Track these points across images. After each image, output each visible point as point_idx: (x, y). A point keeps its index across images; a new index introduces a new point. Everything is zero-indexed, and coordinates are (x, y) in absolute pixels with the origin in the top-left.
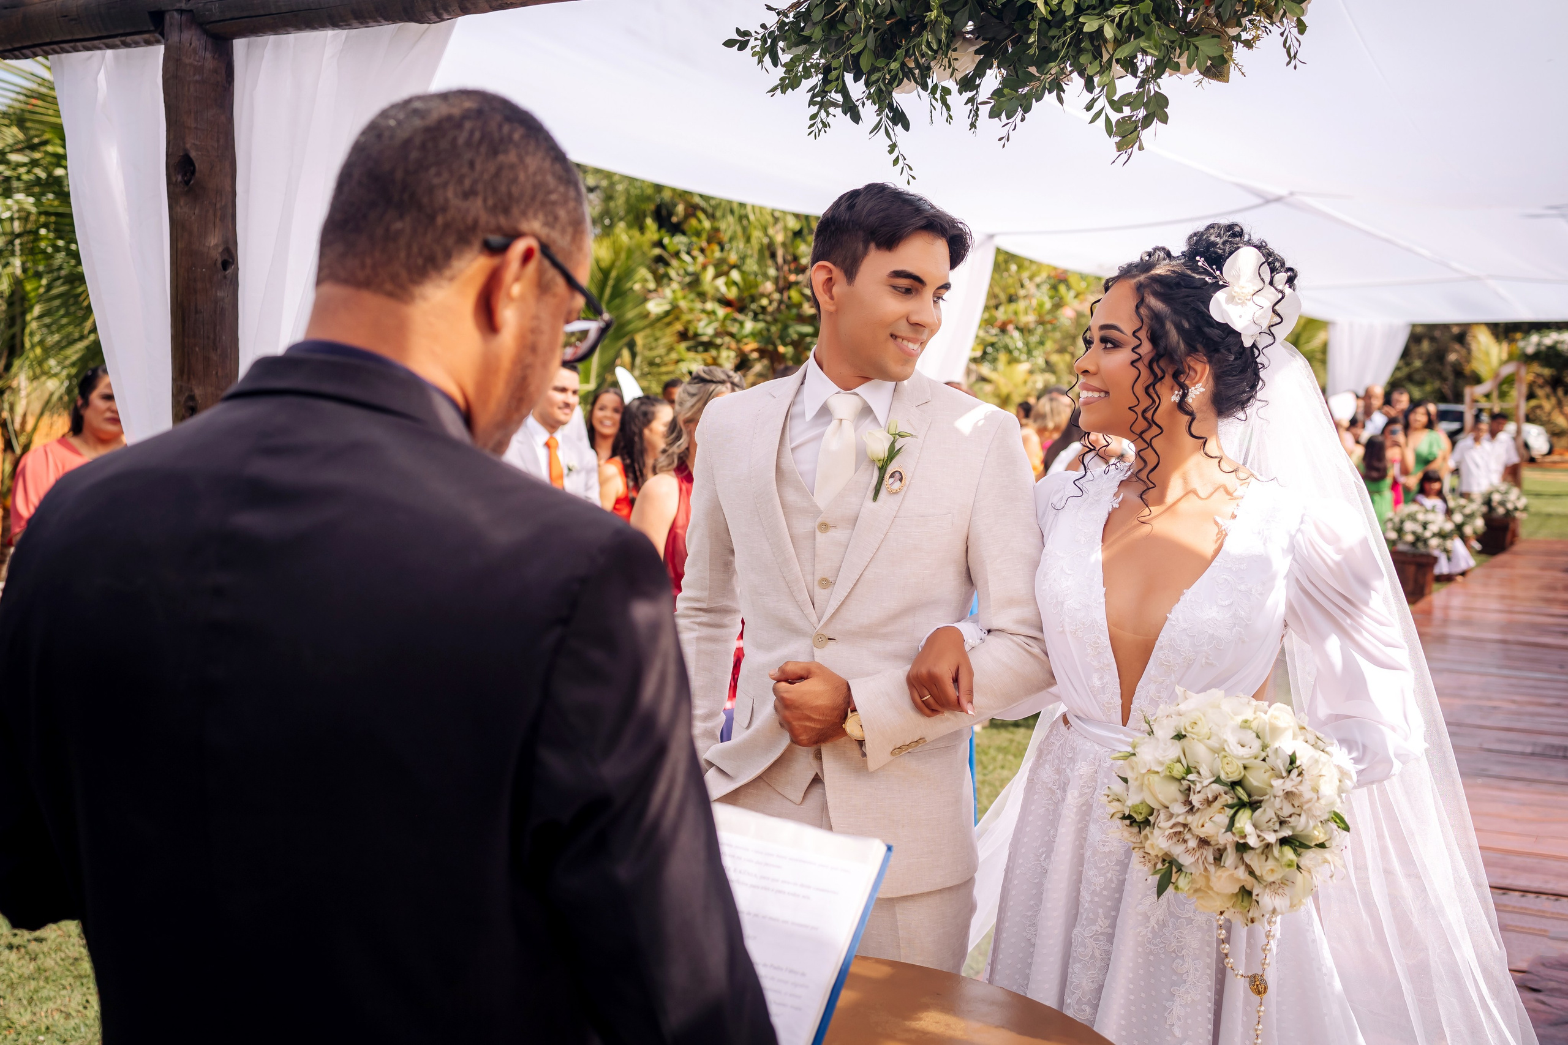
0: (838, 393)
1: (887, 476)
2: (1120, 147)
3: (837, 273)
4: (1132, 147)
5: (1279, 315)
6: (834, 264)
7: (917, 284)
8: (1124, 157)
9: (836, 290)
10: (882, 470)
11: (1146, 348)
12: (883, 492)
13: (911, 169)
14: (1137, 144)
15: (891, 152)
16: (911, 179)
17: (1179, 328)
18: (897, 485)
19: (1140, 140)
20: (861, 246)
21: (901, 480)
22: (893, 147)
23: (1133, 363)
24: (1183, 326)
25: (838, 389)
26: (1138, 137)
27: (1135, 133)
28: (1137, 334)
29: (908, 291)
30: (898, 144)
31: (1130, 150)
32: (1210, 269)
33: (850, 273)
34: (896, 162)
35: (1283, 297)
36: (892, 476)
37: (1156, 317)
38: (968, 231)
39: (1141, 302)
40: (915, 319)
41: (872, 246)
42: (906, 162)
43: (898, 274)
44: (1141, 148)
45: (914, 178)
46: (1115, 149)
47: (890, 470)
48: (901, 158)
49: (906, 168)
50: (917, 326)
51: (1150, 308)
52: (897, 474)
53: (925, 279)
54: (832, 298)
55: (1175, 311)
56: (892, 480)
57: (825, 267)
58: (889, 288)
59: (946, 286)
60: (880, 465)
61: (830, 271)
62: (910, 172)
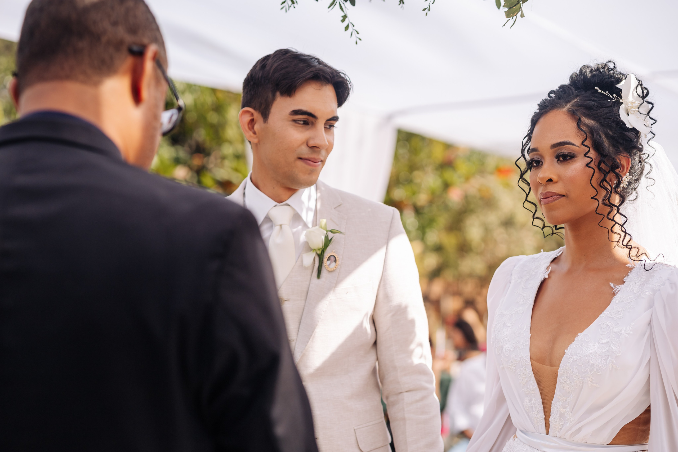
0: (275, 206)
1: (325, 260)
2: (508, 15)
3: (257, 115)
4: (516, 15)
5: (654, 119)
6: (254, 108)
7: (311, 119)
8: (511, 21)
9: (256, 127)
10: (321, 256)
11: (592, 154)
12: (324, 273)
13: (358, 33)
14: (520, 13)
15: (343, 21)
16: (358, 41)
17: (607, 136)
18: (333, 264)
19: (522, 10)
20: (270, 95)
21: (335, 261)
22: (345, 17)
23: (587, 165)
24: (609, 134)
25: (276, 203)
26: (520, 8)
27: (518, 6)
28: (585, 143)
29: (306, 123)
30: (348, 15)
31: (515, 17)
32: (605, 94)
33: (265, 114)
34: (347, 28)
35: (653, 107)
36: (329, 259)
37: (592, 131)
38: (348, 79)
39: (579, 122)
40: (311, 143)
41: (278, 94)
42: (354, 28)
43: (296, 112)
44: (522, 16)
45: (360, 40)
46: (505, 16)
47: (326, 255)
48: (350, 26)
49: (355, 33)
50: (314, 148)
51: (585, 125)
52: (332, 258)
53: (316, 114)
54: (255, 133)
55: (602, 125)
56: (329, 262)
57: (248, 112)
58: (291, 123)
59: (335, 119)
60: (319, 252)
61: (252, 115)
62: (358, 35)
